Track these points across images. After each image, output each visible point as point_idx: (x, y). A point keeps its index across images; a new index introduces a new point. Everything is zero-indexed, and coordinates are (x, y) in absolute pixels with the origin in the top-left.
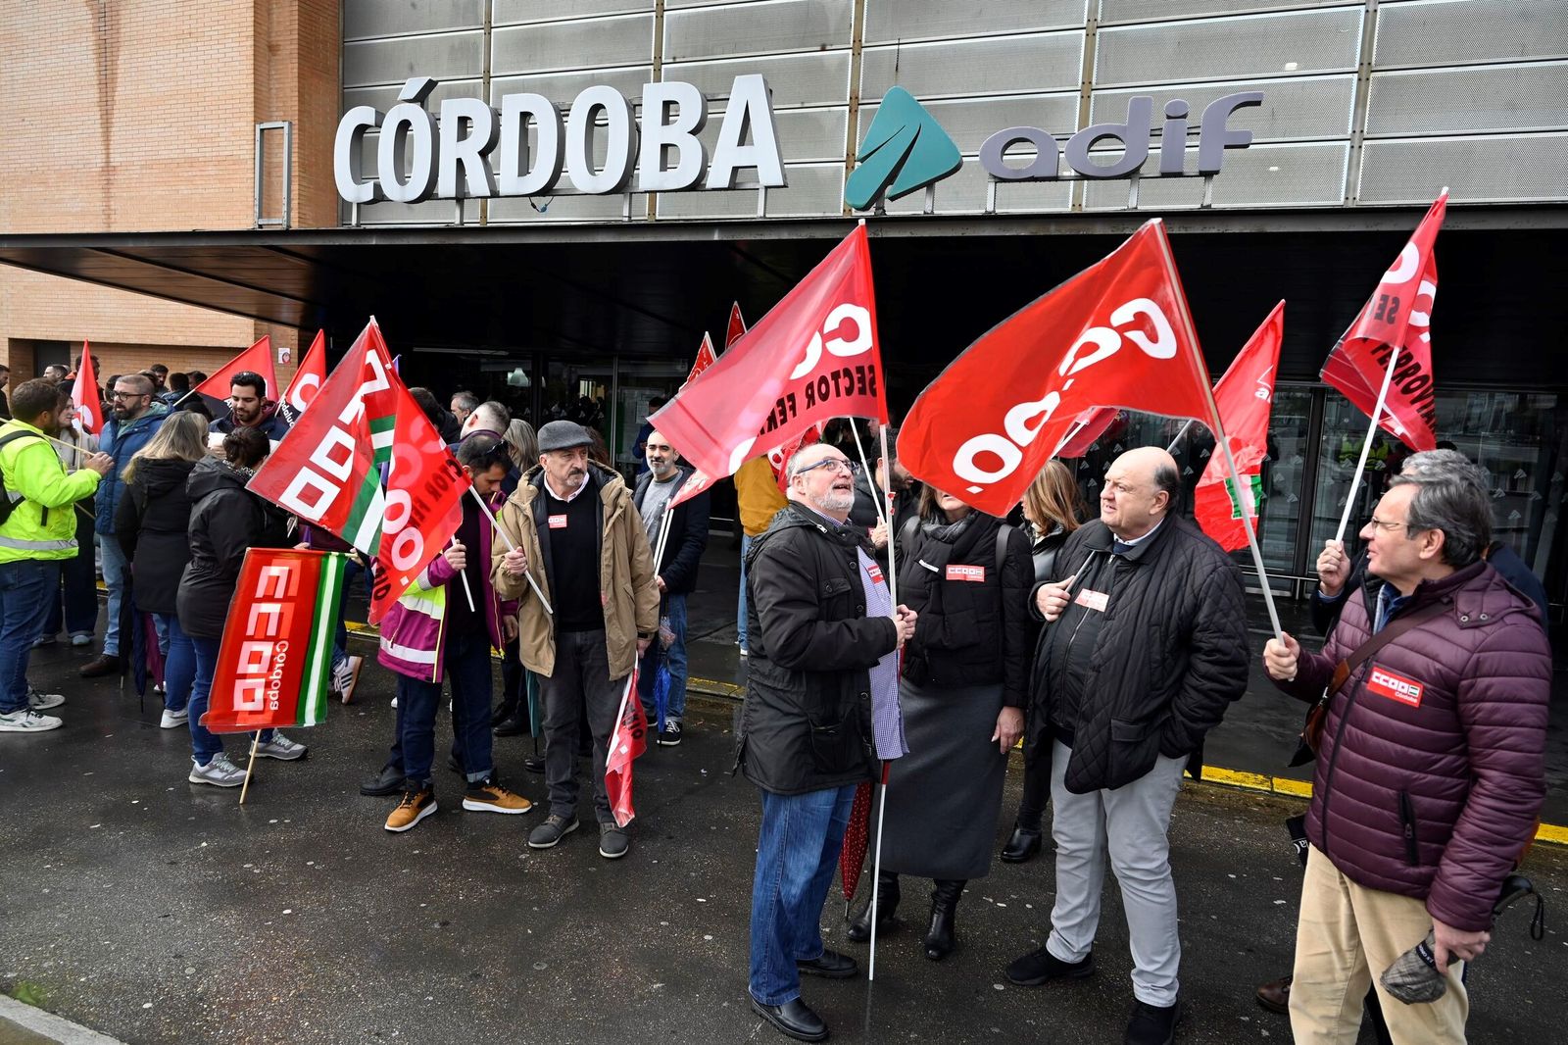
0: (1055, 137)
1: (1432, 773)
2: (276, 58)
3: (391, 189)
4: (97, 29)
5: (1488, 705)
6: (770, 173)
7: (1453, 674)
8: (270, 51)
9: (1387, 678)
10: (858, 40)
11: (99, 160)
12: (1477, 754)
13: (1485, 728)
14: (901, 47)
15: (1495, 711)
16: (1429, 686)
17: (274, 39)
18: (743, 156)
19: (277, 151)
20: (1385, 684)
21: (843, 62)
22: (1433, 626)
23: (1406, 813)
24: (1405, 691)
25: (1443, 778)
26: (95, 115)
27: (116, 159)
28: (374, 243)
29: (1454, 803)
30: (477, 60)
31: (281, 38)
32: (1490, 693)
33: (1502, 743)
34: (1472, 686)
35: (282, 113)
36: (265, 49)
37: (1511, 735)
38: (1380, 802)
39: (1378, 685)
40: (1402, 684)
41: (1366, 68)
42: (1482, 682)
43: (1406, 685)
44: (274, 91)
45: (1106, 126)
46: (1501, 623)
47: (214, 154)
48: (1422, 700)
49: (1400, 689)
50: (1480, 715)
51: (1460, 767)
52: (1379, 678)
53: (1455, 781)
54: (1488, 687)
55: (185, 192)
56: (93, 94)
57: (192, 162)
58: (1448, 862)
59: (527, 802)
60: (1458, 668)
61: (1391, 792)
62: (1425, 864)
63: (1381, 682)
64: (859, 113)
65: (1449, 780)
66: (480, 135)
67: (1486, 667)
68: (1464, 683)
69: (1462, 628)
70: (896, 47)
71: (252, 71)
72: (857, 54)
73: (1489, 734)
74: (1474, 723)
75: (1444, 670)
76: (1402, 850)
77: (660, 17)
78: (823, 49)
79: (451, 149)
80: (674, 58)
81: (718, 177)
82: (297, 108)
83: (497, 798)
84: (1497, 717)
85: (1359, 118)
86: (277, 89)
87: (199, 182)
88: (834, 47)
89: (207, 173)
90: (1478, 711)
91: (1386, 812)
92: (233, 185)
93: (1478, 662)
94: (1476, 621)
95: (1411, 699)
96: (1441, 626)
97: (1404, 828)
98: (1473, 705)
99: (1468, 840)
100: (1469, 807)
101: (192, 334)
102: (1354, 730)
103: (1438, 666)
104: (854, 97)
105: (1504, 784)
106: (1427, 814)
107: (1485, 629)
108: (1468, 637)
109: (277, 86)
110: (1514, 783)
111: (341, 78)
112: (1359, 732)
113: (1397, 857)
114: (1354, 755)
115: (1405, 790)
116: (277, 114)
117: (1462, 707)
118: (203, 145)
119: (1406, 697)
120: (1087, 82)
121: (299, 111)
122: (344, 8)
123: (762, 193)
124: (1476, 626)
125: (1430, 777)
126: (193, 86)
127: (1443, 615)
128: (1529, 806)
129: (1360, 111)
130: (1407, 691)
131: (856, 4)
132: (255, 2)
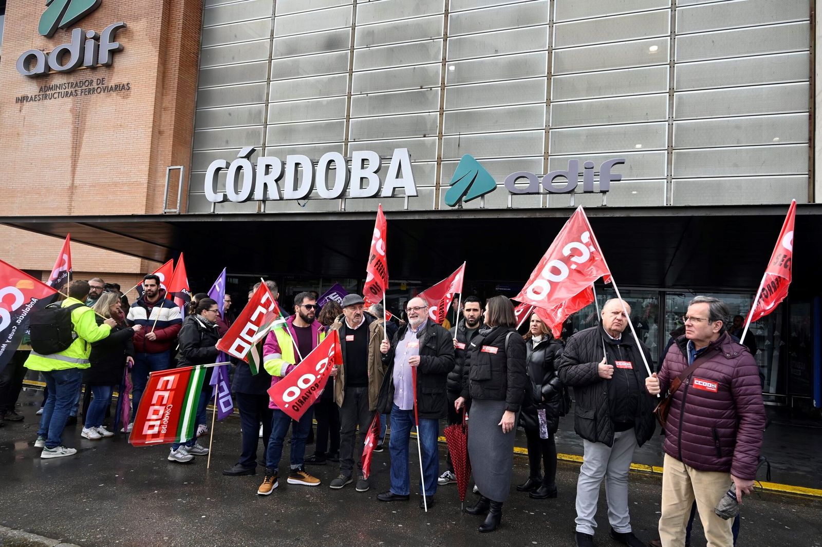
0: (537, 176)
1: (723, 418)
2: (162, 137)
3: (232, 196)
4: (74, 123)
5: (744, 388)
6: (410, 190)
7: (729, 377)
8: (159, 134)
9: (702, 382)
10: (440, 133)
11: (69, 183)
12: (742, 408)
13: (744, 397)
14: (461, 136)
15: (746, 390)
16: (720, 383)
17: (162, 129)
18: (398, 183)
19: (159, 179)
20: (701, 384)
21: (434, 142)
22: (716, 360)
23: (716, 436)
24: (710, 386)
25: (728, 420)
26: (69, 162)
27: (77, 182)
28: (221, 220)
29: (732, 430)
30: (260, 139)
31: (165, 128)
32: (744, 383)
33: (751, 402)
34: (737, 381)
35: (163, 162)
36: (157, 133)
37: (754, 398)
38: (706, 434)
39: (698, 385)
40: (709, 384)
41: (670, 149)
42: (741, 379)
43: (711, 384)
44: (160, 152)
45: (559, 171)
46: (741, 356)
47: (128, 180)
48: (718, 389)
49: (708, 386)
50: (741, 392)
51: (733, 414)
52: (697, 382)
53: (732, 420)
54: (743, 381)
55: (111, 198)
56: (69, 152)
57: (116, 184)
58: (738, 453)
59: (318, 480)
60: (731, 375)
61: (710, 428)
62: (725, 456)
63: (699, 384)
64: (442, 165)
65: (730, 420)
66: (275, 172)
67: (740, 374)
68: (734, 380)
69: (728, 359)
70: (458, 136)
71: (150, 143)
72: (440, 139)
73: (746, 399)
74: (740, 395)
75: (726, 376)
76: (715, 452)
77: (348, 121)
78: (425, 137)
79: (261, 179)
80: (354, 139)
81: (387, 192)
82: (171, 160)
83: (304, 478)
84: (748, 392)
85: (669, 169)
86: (161, 151)
87: (119, 194)
88: (429, 136)
89: (123, 189)
90: (741, 390)
91: (708, 437)
92: (136, 195)
93: (738, 371)
94: (733, 355)
95: (713, 389)
96: (719, 359)
97: (716, 442)
98: (737, 389)
99: (745, 442)
100: (741, 429)
102: (690, 405)
103: (723, 375)
104: (439, 158)
105: (755, 418)
106: (724, 436)
107: (737, 358)
108: (732, 362)
109: (162, 150)
110: (757, 417)
111: (192, 146)
112: (692, 406)
113: (714, 455)
114: (691, 416)
115: (715, 426)
116: (161, 162)
117: (734, 390)
118: (122, 176)
119: (711, 389)
120: (546, 152)
121: (172, 161)
122: (196, 115)
123: (406, 199)
124: (733, 357)
125: (723, 420)
126: (120, 149)
127: (717, 355)
128: (763, 426)
129: (669, 166)
130: (711, 386)
131: (440, 117)
132: (154, 112)
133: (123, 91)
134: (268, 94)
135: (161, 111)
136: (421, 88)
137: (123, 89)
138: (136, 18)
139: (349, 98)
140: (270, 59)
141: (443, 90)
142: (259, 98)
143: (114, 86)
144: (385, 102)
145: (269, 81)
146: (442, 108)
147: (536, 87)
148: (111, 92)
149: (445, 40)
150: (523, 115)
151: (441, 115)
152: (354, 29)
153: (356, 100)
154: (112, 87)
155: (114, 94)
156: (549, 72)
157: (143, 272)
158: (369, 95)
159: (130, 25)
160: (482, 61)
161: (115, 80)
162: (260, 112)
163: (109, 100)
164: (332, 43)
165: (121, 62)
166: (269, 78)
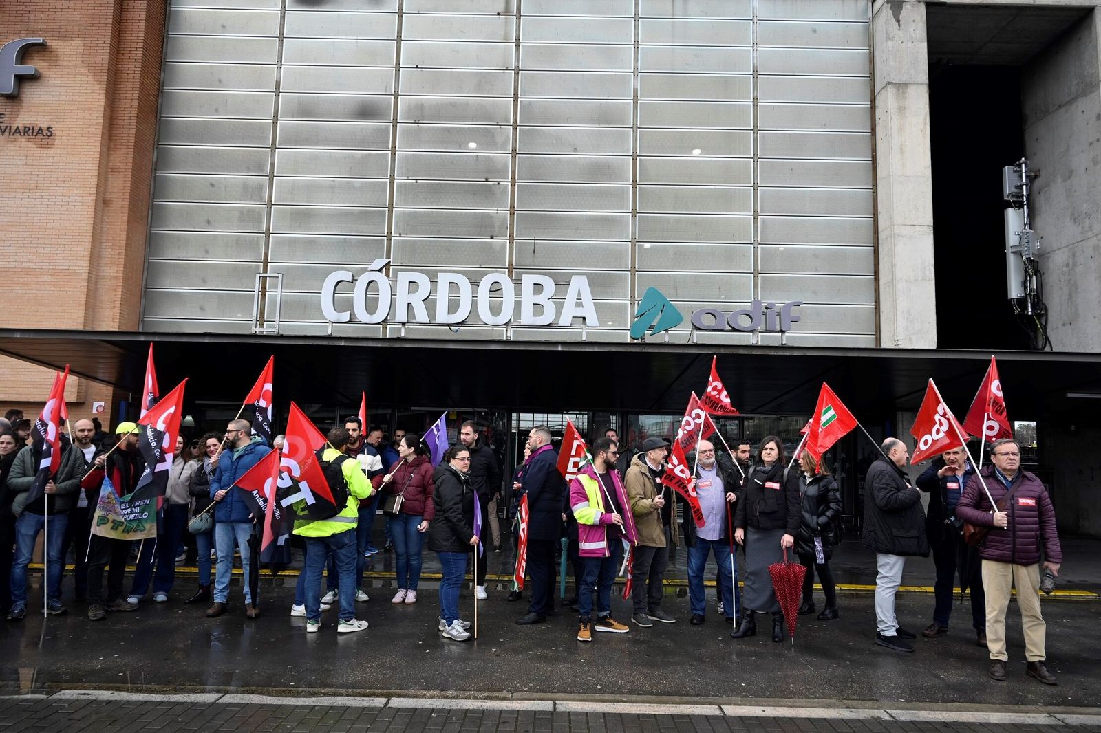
0: (723, 313)
2: (109, 208)
3: (362, 316)
8: (104, 203)
10: (511, 235)
14: (536, 241)
17: (108, 197)
18: (578, 312)
19: (104, 268)
21: (504, 245)
30: (260, 222)
31: (115, 196)
35: (111, 244)
36: (103, 202)
44: (105, 229)
47: (51, 267)
55: (20, 291)
57: (28, 272)
64: (514, 274)
70: (533, 241)
71: (93, 216)
72: (511, 243)
77: (391, 211)
78: (492, 238)
80: (400, 234)
82: (125, 242)
83: (613, 625)
86: (108, 228)
87: (34, 286)
88: (498, 238)
89: (42, 280)
92: (67, 289)
101: (14, 392)
104: (510, 264)
109: (108, 226)
116: (107, 244)
118: (41, 261)
126: (35, 221)
131: (510, 217)
132: (99, 173)
133: (40, 136)
134: (272, 165)
135: (106, 172)
136: (487, 181)
137: (41, 135)
138: (64, 36)
139: (392, 183)
140: (276, 120)
141: (513, 185)
142: (259, 168)
143: (21, 128)
144: (437, 191)
145: (274, 147)
146: (512, 207)
147: (621, 195)
148: (17, 136)
149: (515, 129)
150: (608, 224)
151: (512, 214)
152: (396, 98)
153: (400, 186)
154: (17, 128)
155: (23, 140)
156: (634, 180)
157: (79, 401)
158: (418, 181)
159: (53, 43)
160: (559, 159)
161: (23, 119)
162: (260, 187)
163: (12, 147)
164: (366, 111)
165: (32, 94)
166: (274, 144)
